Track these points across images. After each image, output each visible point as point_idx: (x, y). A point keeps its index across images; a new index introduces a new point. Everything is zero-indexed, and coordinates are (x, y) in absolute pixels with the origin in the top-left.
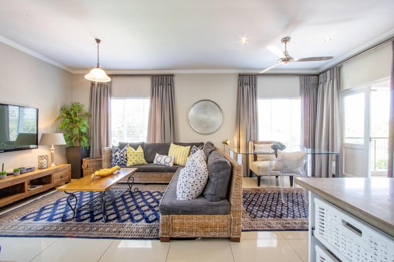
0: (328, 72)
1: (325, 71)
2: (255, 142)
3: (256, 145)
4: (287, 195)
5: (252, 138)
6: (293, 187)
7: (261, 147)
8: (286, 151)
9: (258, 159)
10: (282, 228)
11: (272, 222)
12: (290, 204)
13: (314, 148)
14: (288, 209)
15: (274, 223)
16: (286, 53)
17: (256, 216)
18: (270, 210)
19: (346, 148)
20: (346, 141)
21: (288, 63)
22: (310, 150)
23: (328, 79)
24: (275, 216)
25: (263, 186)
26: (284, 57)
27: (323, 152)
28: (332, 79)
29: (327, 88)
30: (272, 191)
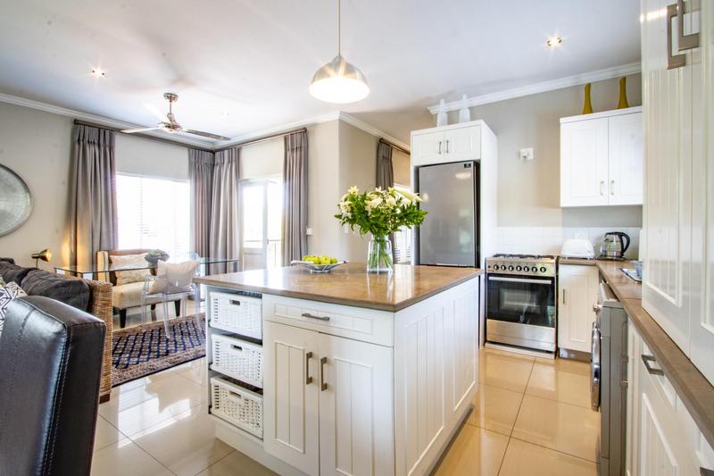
0: (226, 152)
1: (222, 150)
2: (110, 252)
3: (114, 258)
4: (172, 328)
5: (105, 245)
6: (181, 316)
7: (125, 260)
8: (170, 261)
9: (118, 281)
10: (170, 365)
11: (155, 364)
12: (178, 337)
13: (209, 256)
14: (176, 343)
15: (158, 363)
16: (170, 116)
17: (127, 365)
18: (150, 352)
19: (246, 254)
20: (246, 245)
21: (174, 132)
22: (203, 260)
23: (226, 161)
24: (158, 356)
25: (130, 326)
26: (168, 121)
27: (220, 260)
28: (230, 162)
29: (225, 172)
30: (149, 328)
